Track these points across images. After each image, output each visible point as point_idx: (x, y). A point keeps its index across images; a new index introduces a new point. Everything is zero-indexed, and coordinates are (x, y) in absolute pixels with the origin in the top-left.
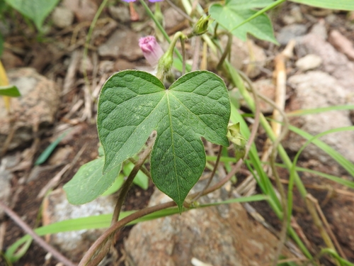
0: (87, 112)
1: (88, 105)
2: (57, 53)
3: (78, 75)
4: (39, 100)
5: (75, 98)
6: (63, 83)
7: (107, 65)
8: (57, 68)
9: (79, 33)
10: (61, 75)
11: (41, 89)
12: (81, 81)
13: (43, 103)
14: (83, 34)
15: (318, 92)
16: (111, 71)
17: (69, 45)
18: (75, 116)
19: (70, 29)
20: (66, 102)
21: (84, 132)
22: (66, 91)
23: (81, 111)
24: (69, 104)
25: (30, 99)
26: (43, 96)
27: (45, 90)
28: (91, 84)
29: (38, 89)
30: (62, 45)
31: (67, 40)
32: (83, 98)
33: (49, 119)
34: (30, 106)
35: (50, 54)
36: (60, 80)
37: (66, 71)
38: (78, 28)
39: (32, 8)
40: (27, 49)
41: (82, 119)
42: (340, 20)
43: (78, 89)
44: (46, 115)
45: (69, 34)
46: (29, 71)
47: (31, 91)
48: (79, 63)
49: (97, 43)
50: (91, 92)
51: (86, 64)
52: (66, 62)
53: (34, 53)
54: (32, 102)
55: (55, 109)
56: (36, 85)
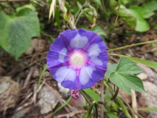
0: (34, 99)
1: (35, 95)
2: (24, 67)
3: (32, 78)
4: (10, 95)
5: (29, 91)
6: (24, 83)
7: (47, 74)
8: (22, 74)
9: (35, 57)
10: (24, 78)
11: (12, 89)
12: (33, 81)
13: (11, 97)
14: (37, 58)
15: (151, 95)
16: (48, 77)
17: (30, 63)
18: (27, 101)
19: (31, 56)
20: (24, 93)
21: (31, 112)
22: (24, 87)
23: (31, 98)
24: (25, 94)
25: (5, 95)
26: (12, 92)
27: (14, 89)
28: (38, 83)
29: (10, 89)
30: (26, 63)
31: (29, 60)
32: (33, 91)
33: (13, 106)
34: (4, 99)
35: (20, 67)
36: (22, 81)
37: (26, 76)
38: (35, 55)
39: (15, 51)
40: (9, 64)
41: (31, 103)
42: (150, 56)
43: (31, 86)
44: (12, 104)
45: (30, 58)
46: (8, 78)
47: (6, 90)
48: (33, 73)
49: (43, 62)
50: (38, 88)
51: (36, 73)
52: (27, 71)
53: (12, 67)
54: (6, 97)
55: (17, 99)
56: (10, 87)
